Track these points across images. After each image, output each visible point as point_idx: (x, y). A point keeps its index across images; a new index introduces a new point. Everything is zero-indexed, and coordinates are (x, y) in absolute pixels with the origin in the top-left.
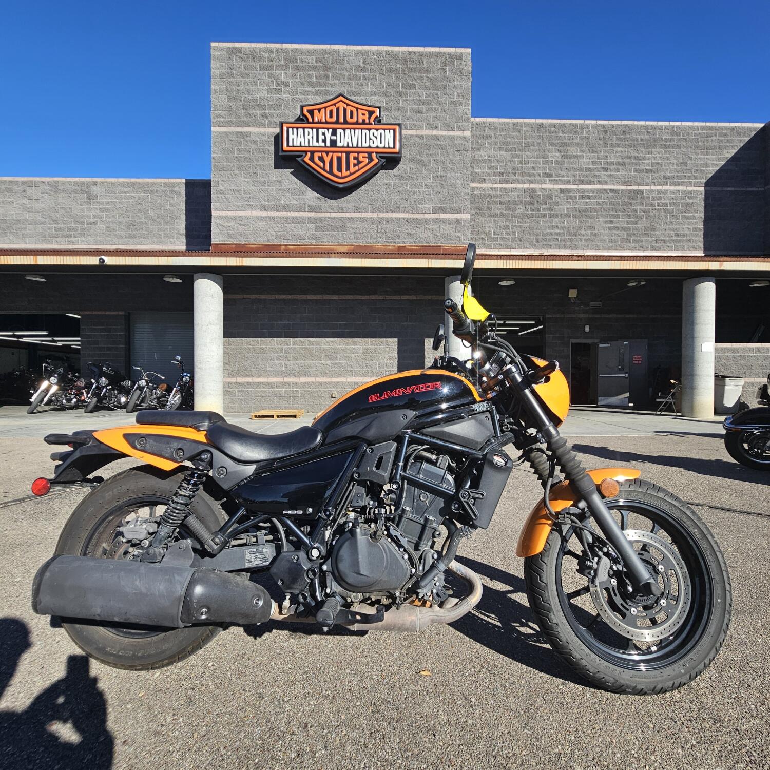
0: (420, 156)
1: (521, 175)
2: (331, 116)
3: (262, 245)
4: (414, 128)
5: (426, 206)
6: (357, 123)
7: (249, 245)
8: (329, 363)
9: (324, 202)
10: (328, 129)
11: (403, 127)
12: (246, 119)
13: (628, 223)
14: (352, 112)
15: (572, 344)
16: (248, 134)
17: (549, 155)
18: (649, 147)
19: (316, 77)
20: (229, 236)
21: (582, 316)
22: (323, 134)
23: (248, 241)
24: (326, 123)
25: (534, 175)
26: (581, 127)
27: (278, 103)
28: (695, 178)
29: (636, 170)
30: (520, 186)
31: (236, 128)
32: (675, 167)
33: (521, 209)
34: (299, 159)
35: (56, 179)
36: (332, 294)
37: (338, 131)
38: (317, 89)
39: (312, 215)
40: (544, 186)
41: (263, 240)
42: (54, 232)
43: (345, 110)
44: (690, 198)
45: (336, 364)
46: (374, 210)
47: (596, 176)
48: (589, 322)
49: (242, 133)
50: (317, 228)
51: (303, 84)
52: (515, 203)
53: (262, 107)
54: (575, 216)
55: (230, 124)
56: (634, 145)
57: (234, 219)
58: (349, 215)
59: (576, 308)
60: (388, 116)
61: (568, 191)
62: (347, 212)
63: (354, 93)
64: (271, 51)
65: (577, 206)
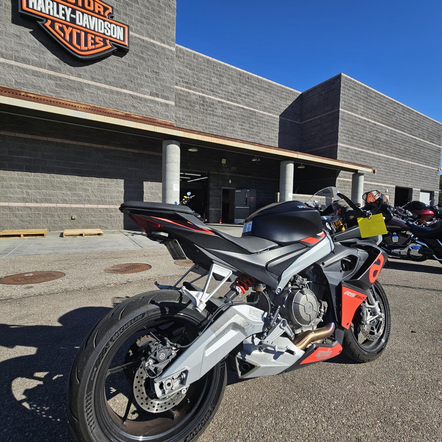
1: (197, 86)
4: (137, 32)
5: (146, 90)
6: (93, 11)
8: (69, 193)
9: (64, 66)
10: (68, 7)
11: (130, 28)
13: (250, 127)
14: (89, 2)
15: (223, 189)
17: (213, 79)
18: (259, 89)
21: (228, 174)
22: (64, 9)
25: (204, 88)
26: (229, 68)
28: (277, 111)
29: (253, 100)
30: (197, 93)
32: (269, 103)
33: (197, 107)
34: (40, 23)
36: (71, 140)
37: (78, 13)
39: (52, 73)
40: (210, 97)
44: (274, 121)
45: (75, 194)
46: (106, 83)
47: (235, 98)
48: (231, 178)
50: (57, 85)
52: (194, 102)
54: (225, 118)
56: (252, 86)
58: (86, 81)
59: (225, 170)
61: (222, 103)
62: (84, 78)
65: (226, 113)
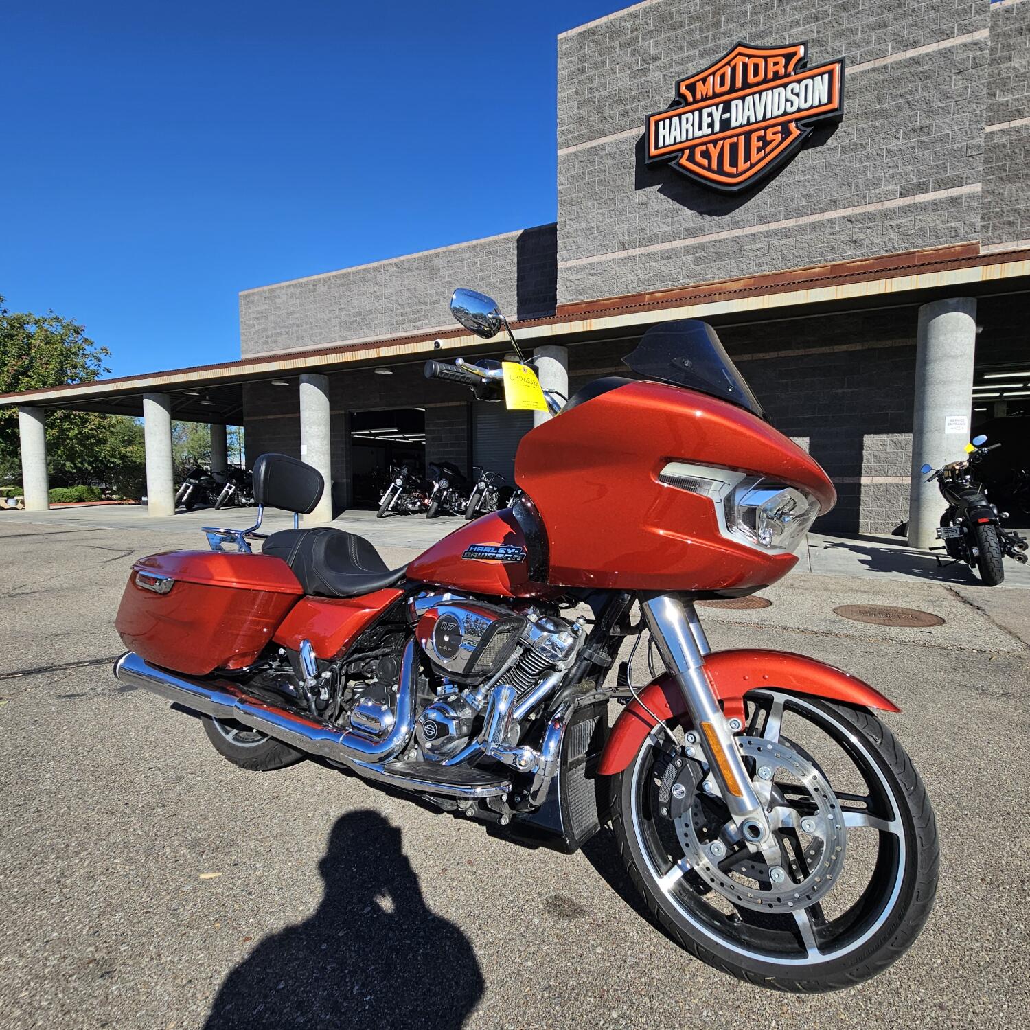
0: (879, 103)
2: (722, 84)
3: (620, 298)
4: (869, 58)
5: (889, 187)
6: (765, 81)
7: (603, 300)
10: (717, 105)
11: (847, 62)
12: (601, 126)
14: (756, 66)
16: (603, 147)
19: (700, 30)
20: (578, 292)
22: (710, 115)
23: (601, 296)
24: (715, 95)
27: (644, 90)
31: (588, 143)
34: (672, 164)
35: (402, 258)
37: (733, 103)
38: (701, 48)
39: (690, 242)
41: (621, 291)
42: (401, 318)
43: (745, 66)
46: (790, 215)
49: (595, 147)
50: (697, 261)
51: (681, 48)
53: (621, 101)
55: (580, 139)
57: (583, 268)
58: (747, 231)
60: (821, 51)
62: (745, 226)
63: (760, 36)
64: (636, 16)
